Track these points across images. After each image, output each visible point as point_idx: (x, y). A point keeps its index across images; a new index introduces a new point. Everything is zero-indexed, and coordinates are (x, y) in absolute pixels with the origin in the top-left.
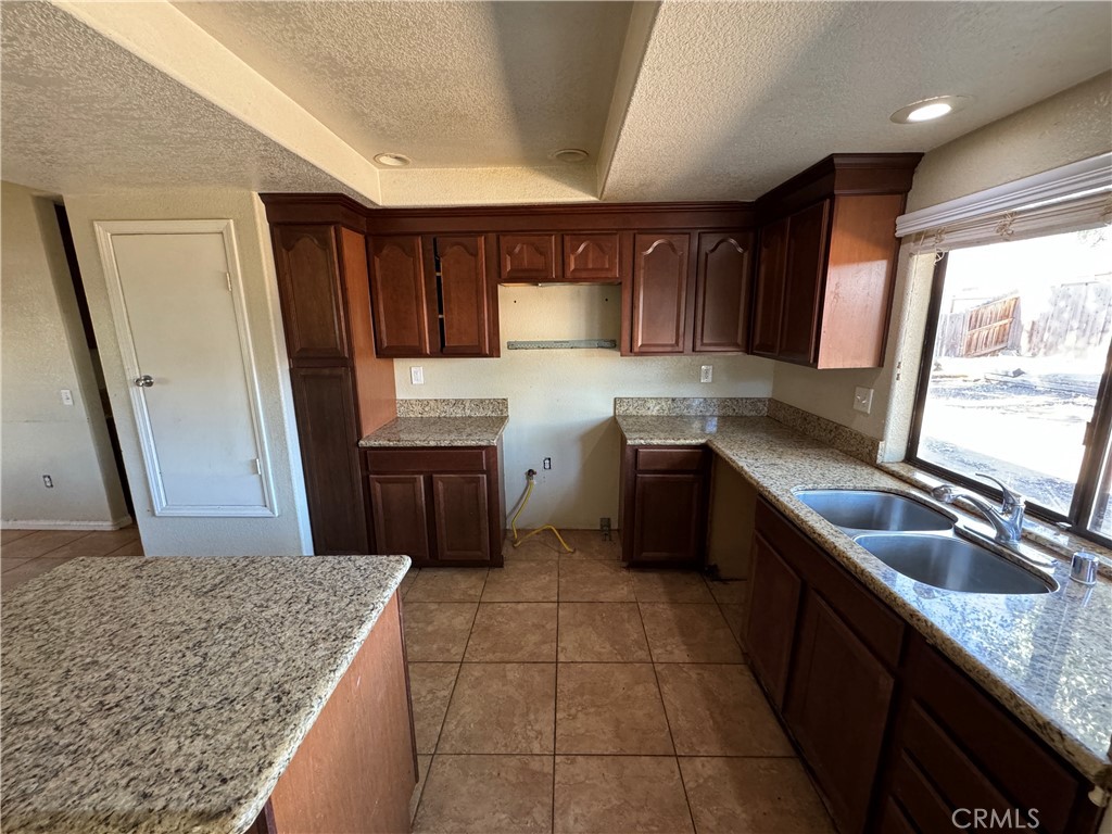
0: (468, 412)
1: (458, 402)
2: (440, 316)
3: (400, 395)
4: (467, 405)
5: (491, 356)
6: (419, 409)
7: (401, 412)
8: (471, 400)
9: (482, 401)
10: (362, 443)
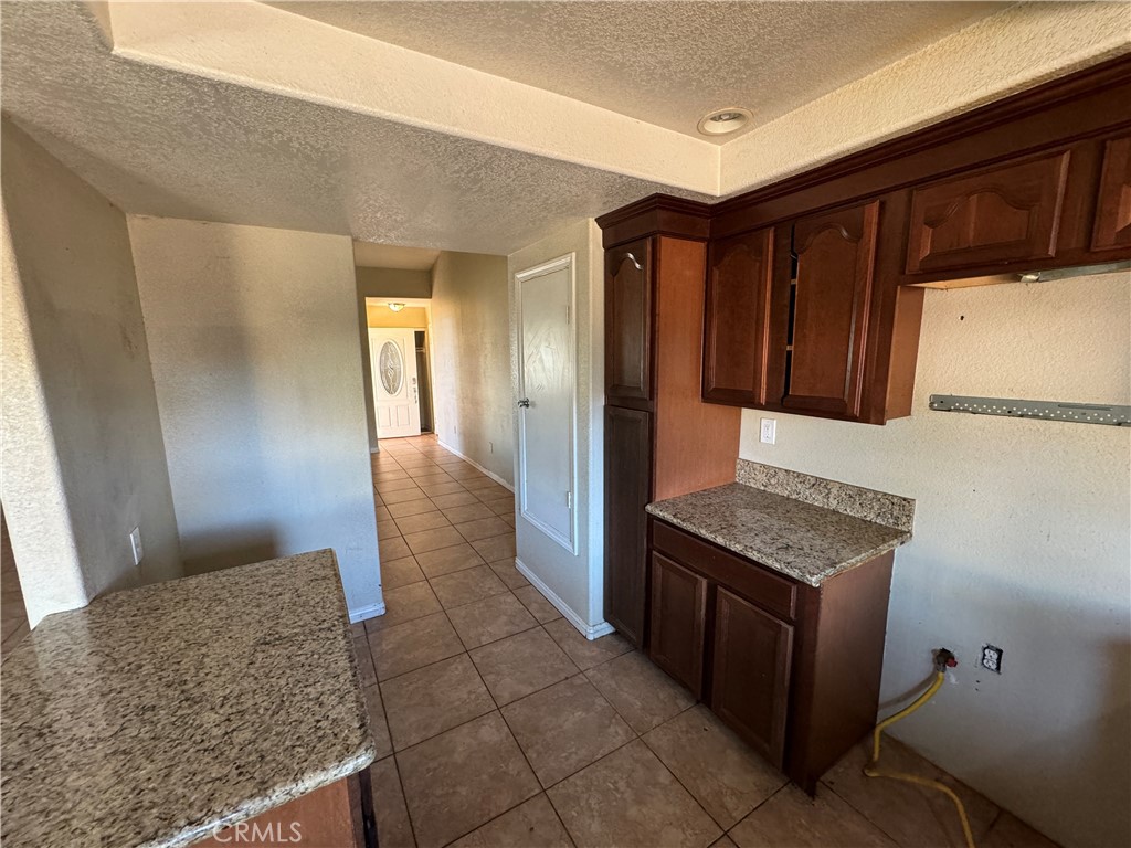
0: (833, 504)
1: (818, 483)
2: (788, 348)
3: (745, 453)
4: (834, 491)
5: (864, 418)
6: (762, 478)
7: (741, 477)
8: (842, 486)
9: (861, 491)
10: (649, 507)
